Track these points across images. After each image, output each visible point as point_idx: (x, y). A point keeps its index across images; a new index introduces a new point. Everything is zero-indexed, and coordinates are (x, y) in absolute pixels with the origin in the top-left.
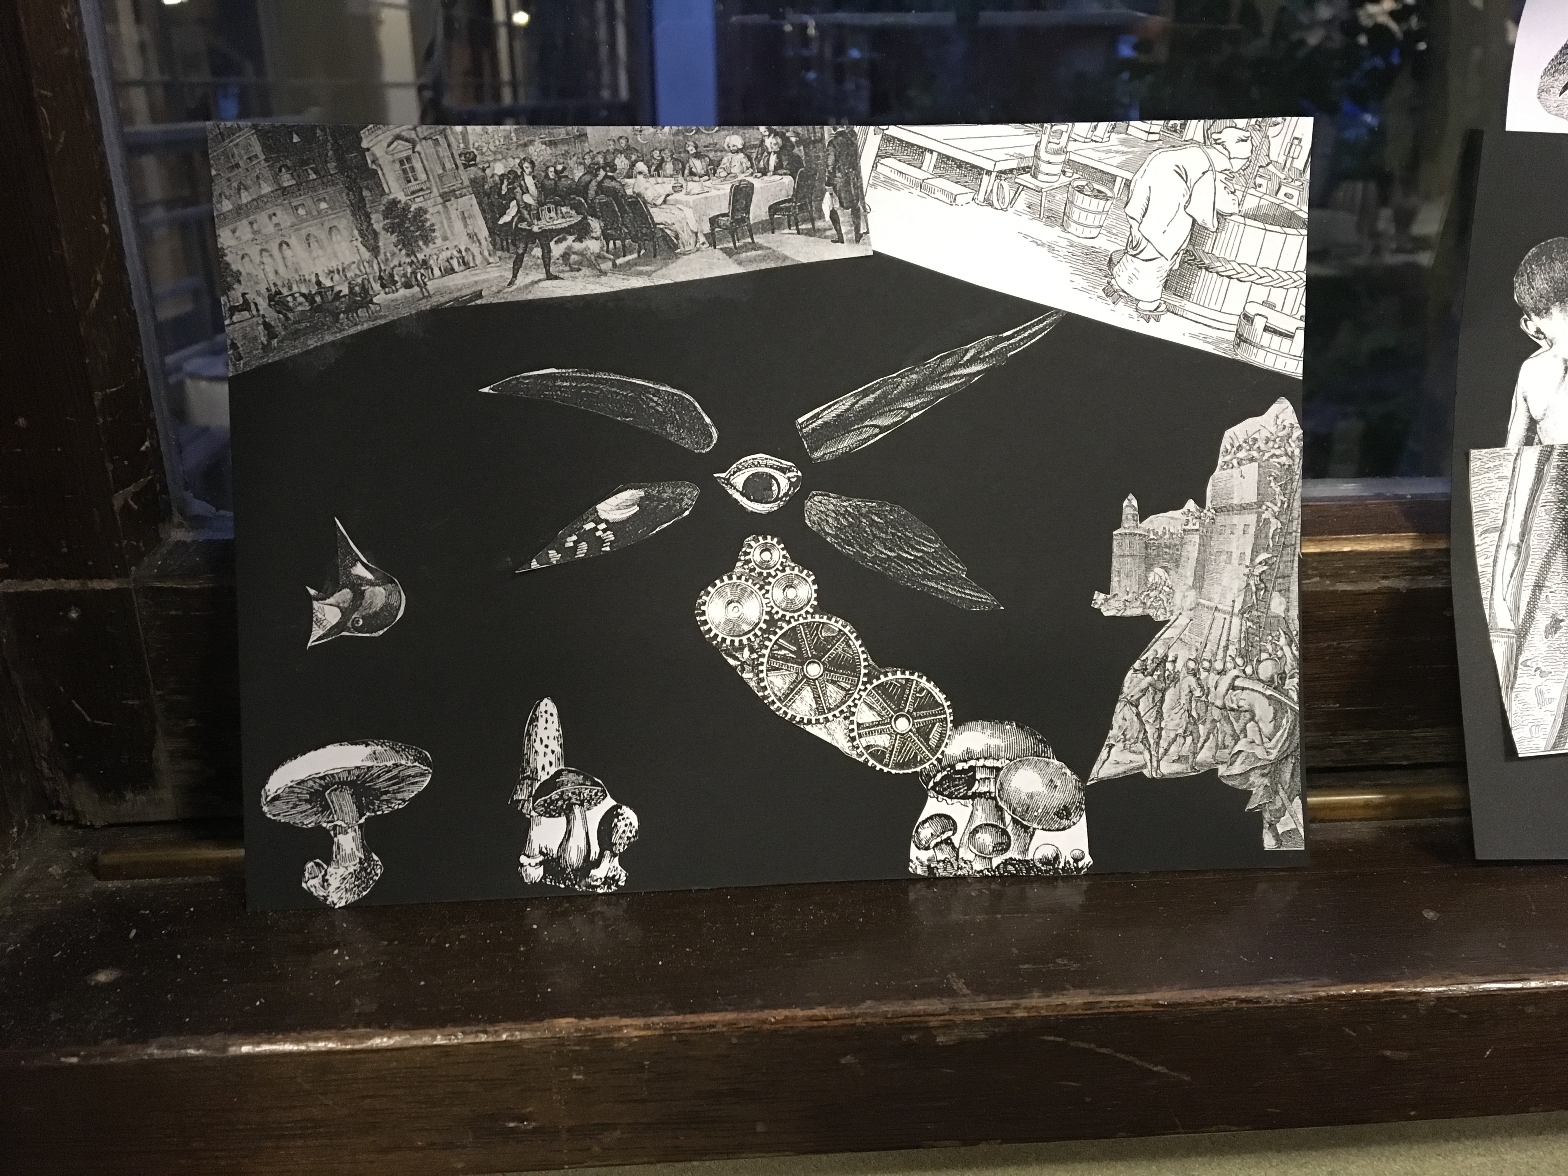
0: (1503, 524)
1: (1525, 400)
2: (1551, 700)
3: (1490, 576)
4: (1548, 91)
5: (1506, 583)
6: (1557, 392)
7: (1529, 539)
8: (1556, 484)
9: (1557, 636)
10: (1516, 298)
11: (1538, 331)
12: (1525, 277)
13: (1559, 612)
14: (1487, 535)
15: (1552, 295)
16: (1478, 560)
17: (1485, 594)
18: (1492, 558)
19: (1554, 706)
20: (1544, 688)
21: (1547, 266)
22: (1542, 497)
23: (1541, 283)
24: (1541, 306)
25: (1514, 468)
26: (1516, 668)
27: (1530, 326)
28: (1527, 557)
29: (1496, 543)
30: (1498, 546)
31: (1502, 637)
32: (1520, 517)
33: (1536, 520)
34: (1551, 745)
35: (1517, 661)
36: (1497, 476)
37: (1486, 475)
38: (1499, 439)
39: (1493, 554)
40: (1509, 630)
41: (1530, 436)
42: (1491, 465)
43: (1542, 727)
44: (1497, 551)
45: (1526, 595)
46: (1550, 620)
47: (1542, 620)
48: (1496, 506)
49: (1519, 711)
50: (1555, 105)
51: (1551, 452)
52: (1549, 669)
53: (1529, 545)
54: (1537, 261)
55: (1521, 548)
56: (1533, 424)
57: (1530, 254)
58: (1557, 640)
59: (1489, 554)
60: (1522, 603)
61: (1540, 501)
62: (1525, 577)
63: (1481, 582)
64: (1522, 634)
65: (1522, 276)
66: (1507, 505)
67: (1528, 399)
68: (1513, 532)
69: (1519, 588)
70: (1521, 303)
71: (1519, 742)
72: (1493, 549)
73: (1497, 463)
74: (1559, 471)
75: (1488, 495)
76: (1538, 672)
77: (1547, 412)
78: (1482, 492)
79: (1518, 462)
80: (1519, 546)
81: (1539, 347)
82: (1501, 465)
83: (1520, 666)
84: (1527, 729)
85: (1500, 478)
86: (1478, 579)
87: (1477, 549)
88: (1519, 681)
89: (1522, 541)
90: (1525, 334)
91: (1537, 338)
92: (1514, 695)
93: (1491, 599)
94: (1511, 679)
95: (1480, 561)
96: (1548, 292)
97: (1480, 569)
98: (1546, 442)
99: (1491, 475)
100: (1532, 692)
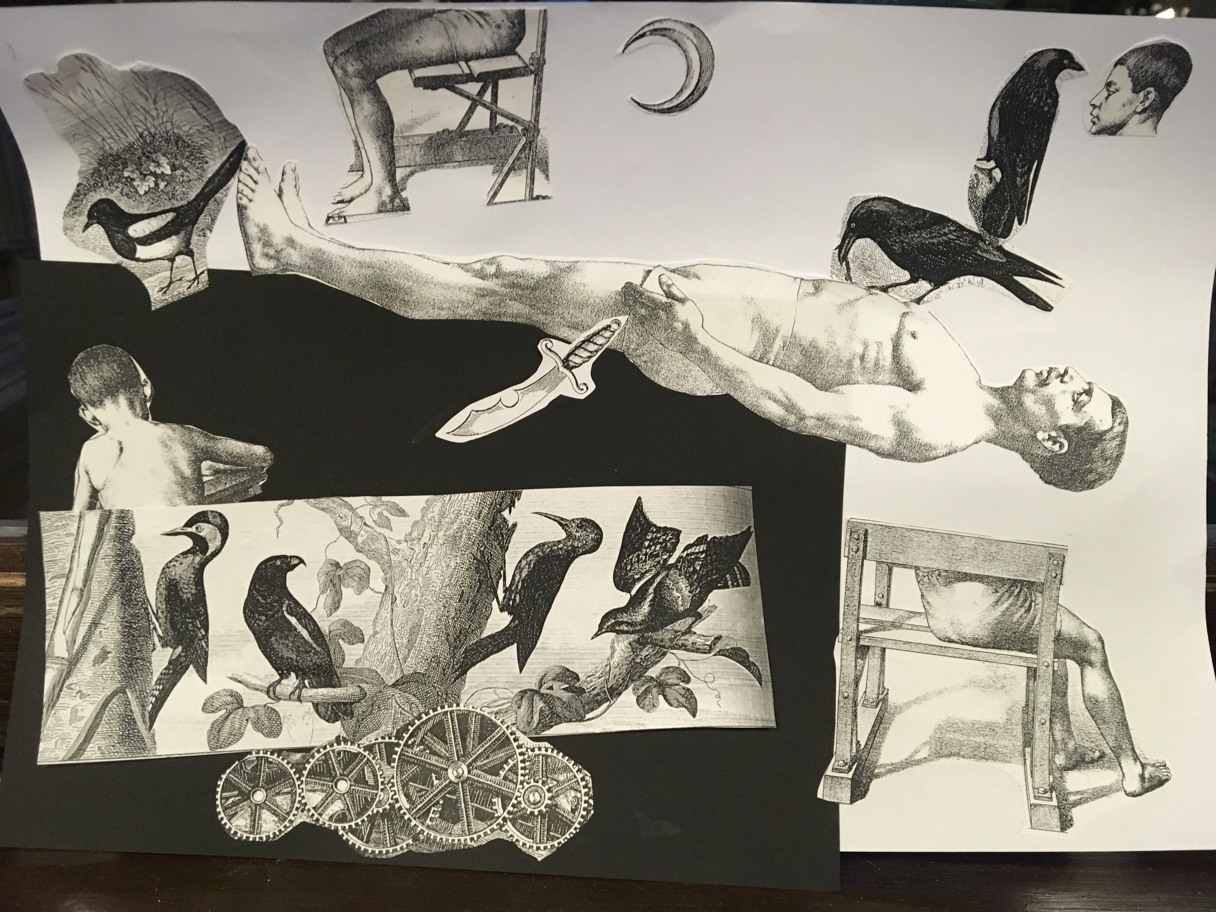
0: (69, 572)
1: (87, 473)
2: (82, 718)
3: (55, 614)
4: (72, 229)
5: (68, 619)
6: (114, 468)
7: (91, 584)
8: (114, 541)
9: (103, 664)
10: (72, 391)
11: (94, 418)
12: (78, 375)
13: (109, 645)
14: (56, 580)
15: (103, 390)
16: (47, 600)
17: (49, 628)
18: (59, 599)
19: (81, 724)
20: (79, 708)
21: (95, 367)
22: (102, 551)
23: (92, 380)
24: (95, 398)
25: (79, 527)
26: (61, 690)
27: (88, 414)
28: (88, 599)
29: (63, 587)
30: (64, 590)
31: (56, 664)
32: (83, 567)
33: (97, 570)
34: (69, 756)
35: (63, 685)
36: (65, 533)
37: (55, 532)
38: (67, 503)
39: (60, 595)
40: (63, 658)
41: (93, 502)
42: (60, 524)
43: (68, 740)
44: (63, 593)
45: (83, 631)
46: (99, 651)
47: (93, 651)
48: (63, 557)
49: (52, 726)
50: (81, 240)
51: (109, 516)
52: (89, 692)
53: (90, 590)
54: (86, 363)
55: (84, 592)
56: (95, 493)
57: (79, 357)
58: (103, 668)
59: (57, 596)
60: (78, 636)
61: (101, 555)
62: (84, 615)
63: (47, 618)
64: (73, 662)
65: (75, 374)
66: (72, 557)
67: (90, 473)
68: (77, 579)
69: (79, 622)
70: (78, 396)
71: (42, 752)
72: (60, 592)
73: (64, 522)
74: (117, 531)
75: (57, 548)
76: (79, 694)
77: (107, 483)
78: (53, 545)
79: (82, 522)
80: (82, 591)
81: (96, 431)
82: (68, 524)
83: (64, 689)
84: (54, 741)
85: (68, 535)
86: (45, 616)
87: (47, 591)
88: (61, 700)
89: (85, 586)
90: (82, 421)
91: (94, 424)
92: (53, 712)
93: (54, 632)
94: (54, 699)
95: (49, 601)
96: (100, 388)
97: (48, 608)
98: (107, 508)
99: (61, 532)
100: (69, 710)
